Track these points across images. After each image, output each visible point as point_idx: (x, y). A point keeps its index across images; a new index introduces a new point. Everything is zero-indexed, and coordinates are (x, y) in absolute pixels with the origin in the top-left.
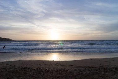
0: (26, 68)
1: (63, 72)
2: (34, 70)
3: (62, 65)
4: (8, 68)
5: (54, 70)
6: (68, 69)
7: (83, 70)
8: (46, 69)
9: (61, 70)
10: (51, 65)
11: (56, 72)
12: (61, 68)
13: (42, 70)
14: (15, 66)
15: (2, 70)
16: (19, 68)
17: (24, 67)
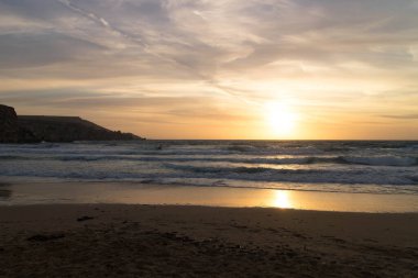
0: (170, 236)
1: (300, 262)
2: (197, 244)
3: (298, 236)
4: (117, 229)
5: (267, 253)
6: (323, 254)
7: (386, 263)
8: (238, 247)
9: (291, 254)
10: (256, 231)
11: (272, 259)
12: (294, 245)
13: (222, 246)
14: (136, 224)
15: (98, 237)
16: (148, 233)
17: (164, 230)
